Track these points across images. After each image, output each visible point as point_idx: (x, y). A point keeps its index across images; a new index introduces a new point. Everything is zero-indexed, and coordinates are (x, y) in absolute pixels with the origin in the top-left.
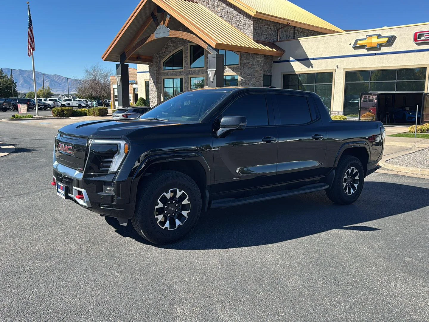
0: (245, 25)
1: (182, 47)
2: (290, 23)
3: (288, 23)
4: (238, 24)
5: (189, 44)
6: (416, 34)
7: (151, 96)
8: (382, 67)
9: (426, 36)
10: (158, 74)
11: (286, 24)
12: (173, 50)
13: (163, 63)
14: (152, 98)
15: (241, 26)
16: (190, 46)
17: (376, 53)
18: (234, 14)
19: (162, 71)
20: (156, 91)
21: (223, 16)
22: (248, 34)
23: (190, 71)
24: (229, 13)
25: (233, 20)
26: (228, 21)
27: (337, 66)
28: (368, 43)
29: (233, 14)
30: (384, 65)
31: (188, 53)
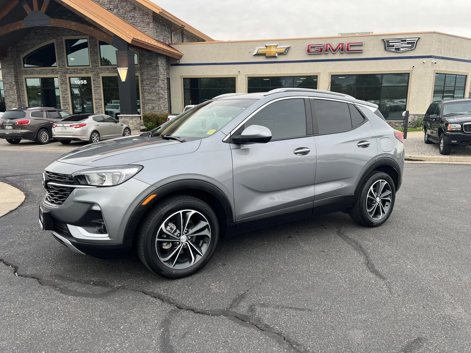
0: (143, 22)
1: (54, 41)
2: (184, 26)
3: (182, 25)
4: (133, 20)
5: (63, 37)
6: (309, 46)
7: (7, 100)
8: (280, 74)
9: (316, 49)
10: (17, 72)
11: (180, 26)
12: (39, 44)
13: (24, 58)
14: (10, 101)
15: (138, 23)
16: (66, 40)
17: (275, 61)
18: (127, 9)
19: (23, 69)
20: (16, 93)
21: (112, 10)
22: (147, 32)
23: (67, 69)
24: (120, 7)
25: (126, 16)
26: (119, 16)
27: (239, 72)
28: (268, 52)
29: (125, 9)
30: (283, 73)
31: (63, 48)
